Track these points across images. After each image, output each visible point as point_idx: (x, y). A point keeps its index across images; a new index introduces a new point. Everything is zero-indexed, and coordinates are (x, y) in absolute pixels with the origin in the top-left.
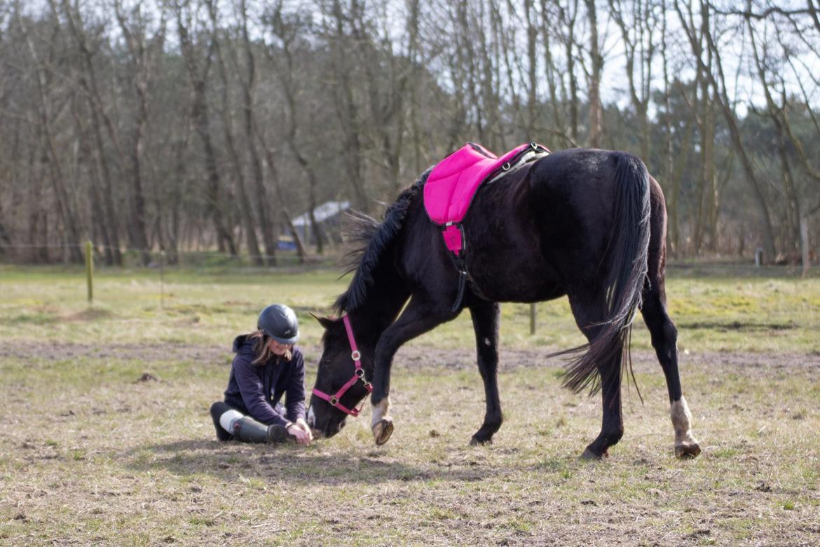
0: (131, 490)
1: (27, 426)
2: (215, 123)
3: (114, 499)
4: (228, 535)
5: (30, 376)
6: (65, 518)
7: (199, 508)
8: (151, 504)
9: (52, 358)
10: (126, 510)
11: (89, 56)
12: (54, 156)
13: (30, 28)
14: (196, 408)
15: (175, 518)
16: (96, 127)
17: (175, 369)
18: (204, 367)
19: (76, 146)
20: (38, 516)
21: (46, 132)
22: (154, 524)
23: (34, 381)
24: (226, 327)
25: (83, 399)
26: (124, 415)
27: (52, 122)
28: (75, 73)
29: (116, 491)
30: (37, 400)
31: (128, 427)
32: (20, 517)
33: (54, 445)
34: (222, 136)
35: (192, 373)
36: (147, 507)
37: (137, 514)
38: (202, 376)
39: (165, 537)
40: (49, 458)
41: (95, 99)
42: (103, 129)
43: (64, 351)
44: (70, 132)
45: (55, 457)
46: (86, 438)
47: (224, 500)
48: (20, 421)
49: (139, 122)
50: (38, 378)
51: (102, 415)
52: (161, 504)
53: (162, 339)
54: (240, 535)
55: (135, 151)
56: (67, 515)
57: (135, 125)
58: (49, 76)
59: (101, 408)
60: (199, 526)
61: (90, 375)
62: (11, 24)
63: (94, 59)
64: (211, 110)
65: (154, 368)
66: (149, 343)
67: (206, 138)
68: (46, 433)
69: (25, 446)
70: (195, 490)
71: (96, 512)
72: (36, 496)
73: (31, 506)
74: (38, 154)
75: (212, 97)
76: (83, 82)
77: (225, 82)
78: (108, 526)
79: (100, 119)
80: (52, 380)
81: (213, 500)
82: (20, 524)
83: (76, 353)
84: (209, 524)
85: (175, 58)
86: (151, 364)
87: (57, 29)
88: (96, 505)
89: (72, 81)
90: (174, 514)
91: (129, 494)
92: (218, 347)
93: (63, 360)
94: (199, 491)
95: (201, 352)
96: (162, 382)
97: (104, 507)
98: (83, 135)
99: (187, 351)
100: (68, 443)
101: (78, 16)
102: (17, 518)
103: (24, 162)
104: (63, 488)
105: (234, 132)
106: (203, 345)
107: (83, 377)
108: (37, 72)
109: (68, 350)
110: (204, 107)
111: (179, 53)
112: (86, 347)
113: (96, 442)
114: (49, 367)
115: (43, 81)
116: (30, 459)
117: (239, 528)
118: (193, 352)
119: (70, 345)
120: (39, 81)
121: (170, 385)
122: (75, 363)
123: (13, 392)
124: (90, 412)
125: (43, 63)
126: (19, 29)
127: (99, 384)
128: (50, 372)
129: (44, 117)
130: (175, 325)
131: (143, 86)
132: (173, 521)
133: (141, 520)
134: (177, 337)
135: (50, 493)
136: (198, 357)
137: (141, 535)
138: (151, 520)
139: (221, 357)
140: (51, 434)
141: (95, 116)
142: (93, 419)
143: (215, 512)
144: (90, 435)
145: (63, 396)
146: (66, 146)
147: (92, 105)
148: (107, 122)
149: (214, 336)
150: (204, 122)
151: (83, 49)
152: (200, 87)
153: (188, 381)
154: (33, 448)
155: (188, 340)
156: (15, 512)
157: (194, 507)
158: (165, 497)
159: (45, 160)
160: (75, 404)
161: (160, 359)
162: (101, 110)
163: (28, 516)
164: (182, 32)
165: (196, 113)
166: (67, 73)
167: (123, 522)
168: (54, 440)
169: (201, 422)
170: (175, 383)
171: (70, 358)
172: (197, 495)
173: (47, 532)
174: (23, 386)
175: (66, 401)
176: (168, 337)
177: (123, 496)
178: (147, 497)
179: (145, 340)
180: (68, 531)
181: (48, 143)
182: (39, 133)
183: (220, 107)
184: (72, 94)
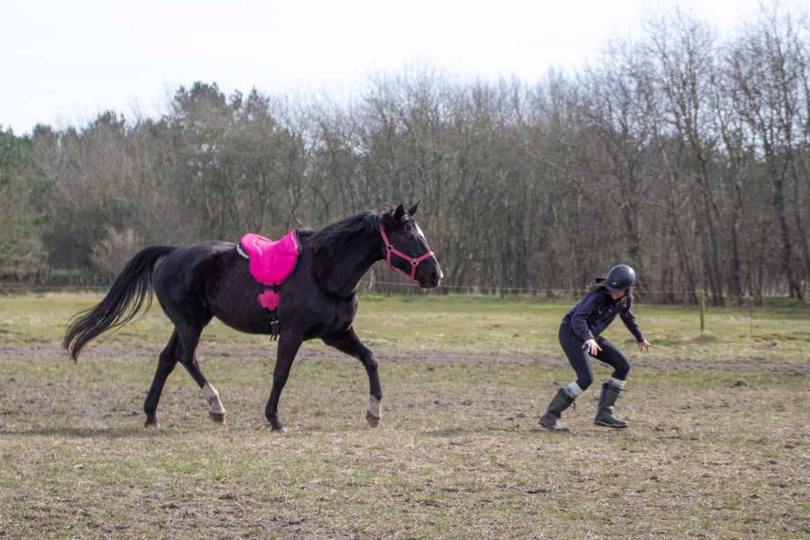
0: (729, 462)
1: (659, 415)
2: (788, 208)
3: (717, 467)
4: (795, 494)
5: (661, 381)
6: (685, 480)
7: (775, 475)
8: (743, 472)
9: (676, 369)
10: (725, 475)
11: (704, 163)
12: (679, 230)
13: (664, 144)
14: (774, 406)
15: (759, 482)
16: (708, 211)
17: (759, 378)
18: (779, 378)
19: (694, 223)
20: (666, 478)
21: (674, 214)
22: (744, 486)
23: (663, 384)
24: (795, 350)
25: (697, 398)
26: (724, 409)
27: (678, 207)
28: (694, 174)
29: (719, 462)
30: (666, 397)
31: (727, 418)
32: (654, 478)
33: (677, 429)
34: (793, 218)
35: (771, 382)
36: (740, 474)
37: (733, 478)
38: (777, 383)
39: (752, 494)
40: (673, 438)
41: (707, 192)
42: (712, 212)
43: (683, 364)
44: (690, 214)
45: (678, 437)
46: (698, 424)
47: (793, 470)
48: (654, 411)
49: (737, 208)
50: (666, 382)
51: (709, 409)
52: (749, 472)
53: (751, 357)
54: (804, 495)
55: (734, 228)
56: (686, 478)
57: (734, 210)
58: (676, 176)
59: (709, 404)
60: (775, 487)
61: (701, 381)
62: (652, 142)
63: (707, 166)
64: (786, 200)
65: (745, 377)
66: (742, 359)
67: (782, 220)
68: (672, 421)
69: (657, 429)
70: (773, 463)
71: (705, 476)
72: (665, 464)
73: (661, 471)
74: (668, 229)
75: (787, 192)
76: (699, 181)
77: (796, 182)
78: (713, 486)
79: (711, 205)
80: (675, 385)
81: (785, 470)
82: (653, 483)
83: (692, 366)
84: (782, 486)
85: (762, 165)
86: (743, 374)
87: (682, 144)
88: (705, 471)
89: (692, 180)
90: (758, 479)
91: (727, 464)
92: (789, 363)
93: (683, 370)
94: (775, 463)
95: (777, 366)
96: (750, 387)
97: (711, 473)
98: (698, 217)
99: (767, 365)
100: (687, 428)
101: (696, 135)
102: (652, 479)
103: (659, 235)
104: (683, 458)
105: (801, 216)
106: (778, 362)
107: (697, 383)
108: (669, 174)
109: (687, 364)
110: (781, 198)
111: (764, 161)
112: (699, 362)
113: (705, 428)
114: (674, 375)
115: (672, 180)
116: (660, 438)
117: (802, 490)
118: (772, 366)
119: (688, 360)
120: (670, 179)
121: (756, 389)
122: (691, 372)
123: (649, 391)
124: (702, 407)
125: (672, 167)
126: (657, 144)
127: (707, 389)
128: (675, 378)
129: (672, 204)
130: (760, 348)
131: (740, 183)
132: (758, 484)
133: (735, 482)
134: (761, 356)
135: (674, 462)
136: (775, 370)
137: (736, 493)
138: (742, 482)
139: (791, 371)
140: (675, 421)
141: (707, 204)
142: (703, 411)
143: (787, 478)
144: (701, 423)
145: (683, 396)
146: (687, 224)
147: (706, 196)
148: (715, 208)
149: (786, 356)
150: (781, 208)
151: (700, 158)
152: (779, 184)
153: (769, 387)
154: (663, 431)
155: (769, 359)
156: (650, 474)
157: (771, 475)
158: (753, 467)
159: (672, 233)
160: (692, 400)
161: (749, 371)
162: (711, 200)
163: (659, 477)
164: (767, 147)
165: (776, 203)
166: (689, 175)
167: (723, 484)
168: (677, 426)
169: (777, 416)
170: (759, 388)
171: (687, 369)
172: (774, 466)
173: (672, 489)
174: (656, 387)
175: (685, 399)
176: (754, 356)
177: (723, 466)
178: (740, 466)
179: (739, 357)
180: (686, 489)
181: (675, 222)
182: (669, 215)
183: (793, 198)
184: (692, 189)
